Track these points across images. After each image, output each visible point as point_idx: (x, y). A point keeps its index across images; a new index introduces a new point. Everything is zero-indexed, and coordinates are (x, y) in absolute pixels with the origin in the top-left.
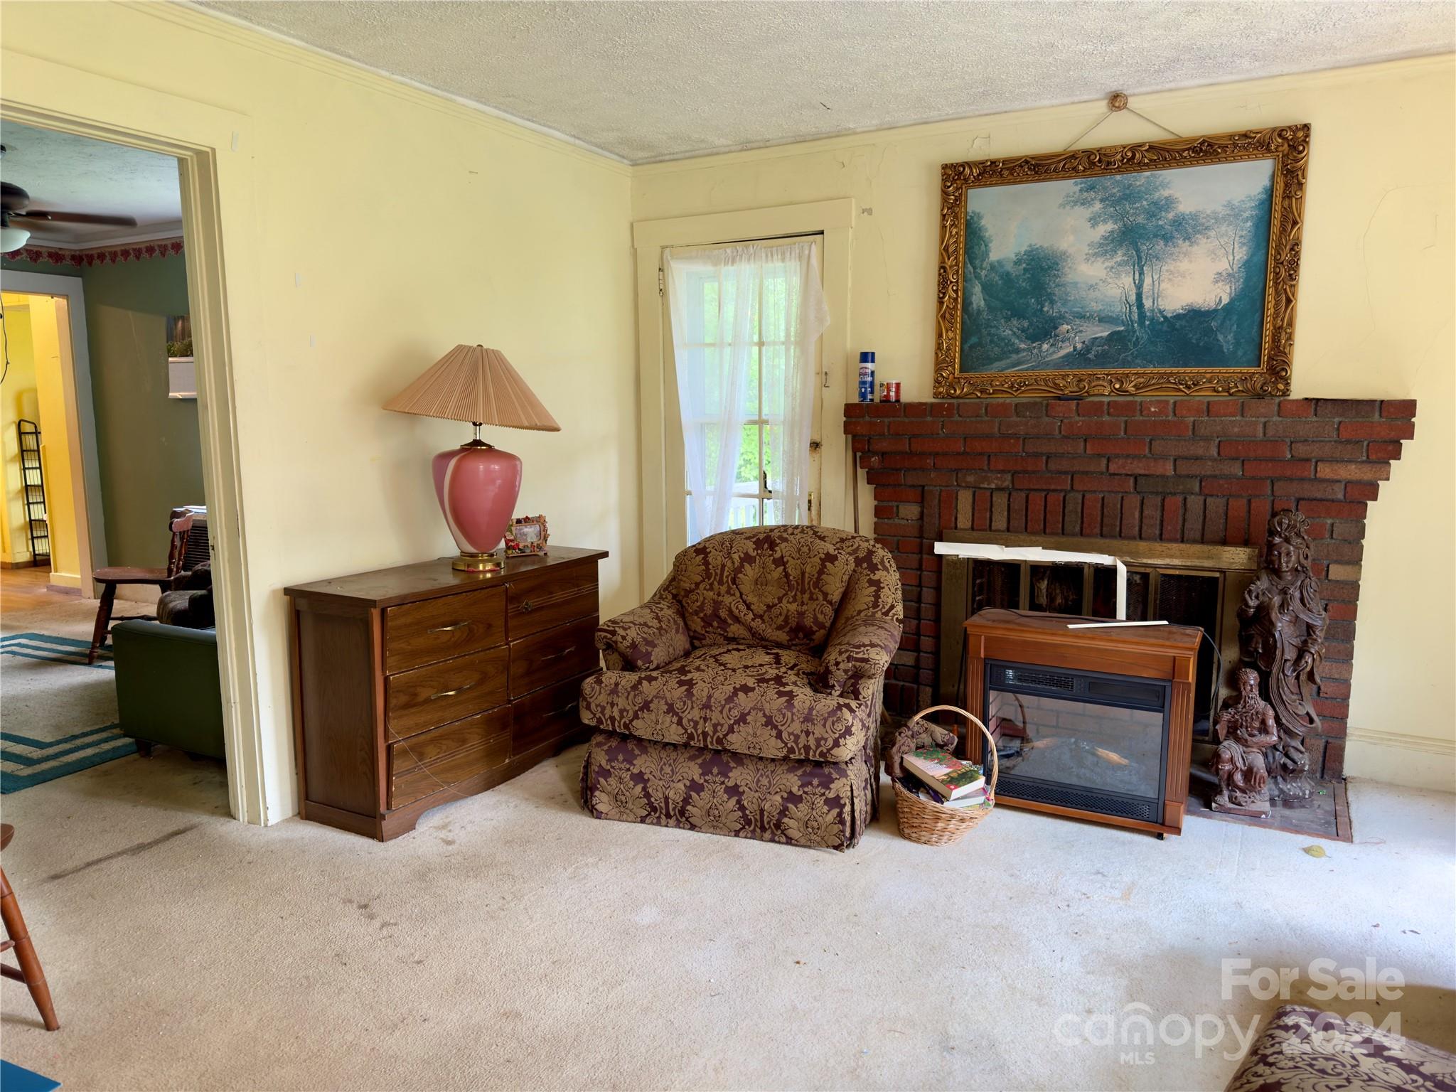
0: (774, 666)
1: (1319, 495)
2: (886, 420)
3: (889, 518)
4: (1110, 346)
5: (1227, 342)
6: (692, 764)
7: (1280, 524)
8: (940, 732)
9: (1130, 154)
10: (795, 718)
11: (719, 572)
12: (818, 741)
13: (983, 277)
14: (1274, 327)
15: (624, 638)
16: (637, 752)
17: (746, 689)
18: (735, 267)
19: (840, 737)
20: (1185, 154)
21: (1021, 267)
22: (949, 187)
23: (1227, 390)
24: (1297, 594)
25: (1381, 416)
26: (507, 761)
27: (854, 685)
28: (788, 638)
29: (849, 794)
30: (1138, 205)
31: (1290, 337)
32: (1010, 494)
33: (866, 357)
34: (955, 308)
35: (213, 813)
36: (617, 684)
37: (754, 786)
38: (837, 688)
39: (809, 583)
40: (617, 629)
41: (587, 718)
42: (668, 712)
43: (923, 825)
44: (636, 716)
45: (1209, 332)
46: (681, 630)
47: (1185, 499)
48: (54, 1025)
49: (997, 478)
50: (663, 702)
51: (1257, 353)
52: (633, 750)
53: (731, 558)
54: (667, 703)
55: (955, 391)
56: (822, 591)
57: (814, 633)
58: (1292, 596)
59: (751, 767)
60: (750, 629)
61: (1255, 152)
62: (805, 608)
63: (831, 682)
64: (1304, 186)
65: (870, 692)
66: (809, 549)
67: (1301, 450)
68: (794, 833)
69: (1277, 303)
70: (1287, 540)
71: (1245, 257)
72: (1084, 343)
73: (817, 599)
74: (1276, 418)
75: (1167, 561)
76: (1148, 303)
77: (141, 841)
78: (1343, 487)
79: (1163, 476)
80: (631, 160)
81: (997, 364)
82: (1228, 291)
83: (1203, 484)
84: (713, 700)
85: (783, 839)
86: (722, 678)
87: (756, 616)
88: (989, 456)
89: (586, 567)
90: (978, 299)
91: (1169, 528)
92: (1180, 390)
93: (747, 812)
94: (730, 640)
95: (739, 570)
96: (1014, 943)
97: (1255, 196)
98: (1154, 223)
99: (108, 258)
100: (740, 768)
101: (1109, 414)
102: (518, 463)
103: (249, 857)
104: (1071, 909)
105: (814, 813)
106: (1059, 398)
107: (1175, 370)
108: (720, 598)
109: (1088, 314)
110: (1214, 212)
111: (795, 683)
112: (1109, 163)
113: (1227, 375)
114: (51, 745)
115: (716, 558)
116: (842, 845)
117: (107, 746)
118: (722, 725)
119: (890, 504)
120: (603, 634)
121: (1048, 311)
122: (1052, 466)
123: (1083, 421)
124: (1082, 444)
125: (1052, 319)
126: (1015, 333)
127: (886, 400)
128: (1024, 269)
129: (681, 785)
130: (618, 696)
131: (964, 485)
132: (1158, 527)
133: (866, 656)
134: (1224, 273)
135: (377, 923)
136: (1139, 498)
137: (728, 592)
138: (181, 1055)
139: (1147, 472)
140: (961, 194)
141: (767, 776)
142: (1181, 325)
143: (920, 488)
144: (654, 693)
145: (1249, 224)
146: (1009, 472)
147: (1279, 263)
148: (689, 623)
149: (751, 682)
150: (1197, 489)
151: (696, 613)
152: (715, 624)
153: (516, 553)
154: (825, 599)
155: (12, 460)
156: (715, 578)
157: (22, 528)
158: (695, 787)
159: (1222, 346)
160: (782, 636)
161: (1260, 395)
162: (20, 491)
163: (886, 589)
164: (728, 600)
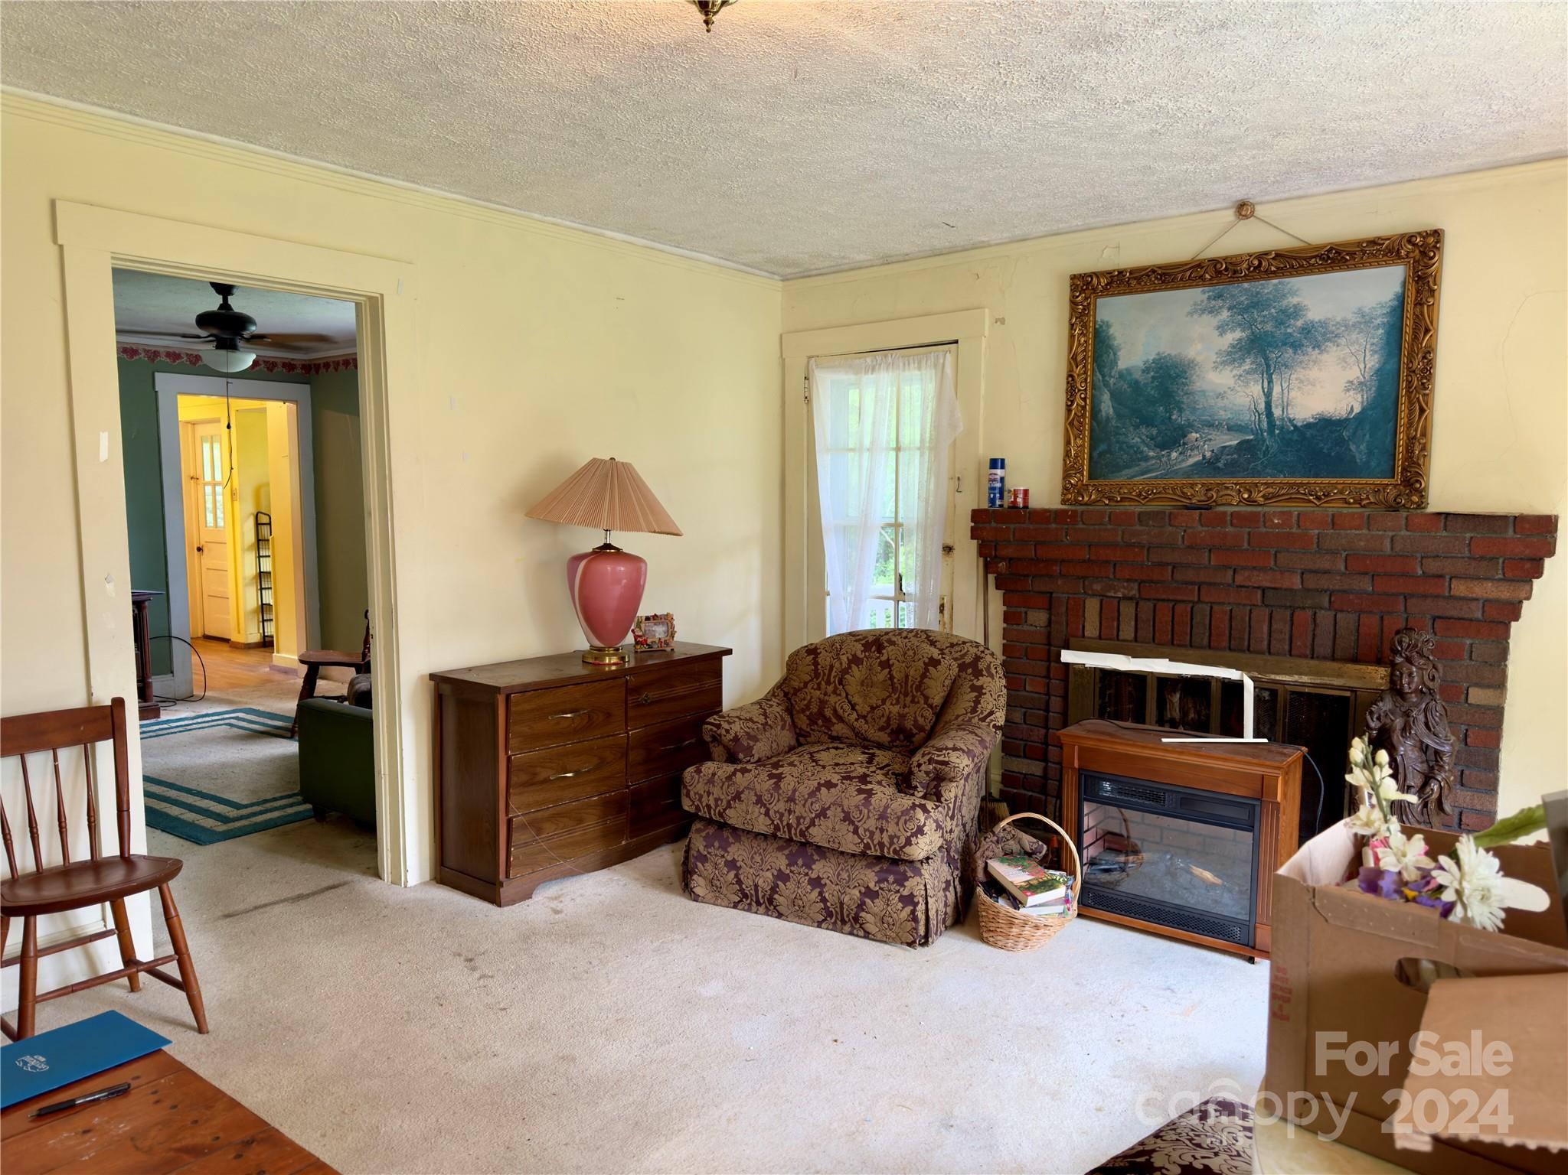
0: (865, 765)
1: (1455, 614)
2: (1012, 526)
3: (1018, 624)
4: (1239, 456)
5: (1360, 453)
6: (779, 854)
7: (1400, 643)
8: (1028, 841)
9: (1256, 262)
10: (871, 815)
11: (827, 672)
12: (891, 838)
13: (1112, 385)
14: (1408, 438)
15: (727, 731)
16: (731, 840)
17: (829, 785)
18: (874, 376)
19: (912, 835)
20: (1312, 261)
21: (1150, 376)
22: (1078, 297)
23: (1358, 501)
24: (1421, 717)
25: (1515, 532)
26: (623, 843)
27: (937, 787)
28: (889, 739)
29: (923, 892)
30: (1265, 313)
31: (1424, 448)
32: (1137, 604)
33: (995, 463)
34: (1083, 416)
35: (364, 873)
36: (714, 775)
37: (835, 879)
38: (920, 789)
39: (912, 687)
40: (722, 723)
41: (687, 805)
42: (757, 803)
43: (998, 930)
44: (729, 806)
45: (1341, 442)
46: (787, 727)
47: (1315, 613)
48: (205, 1030)
49: (1124, 587)
50: (752, 793)
51: (1392, 463)
52: (728, 837)
53: (839, 659)
54: (756, 795)
55: (1083, 498)
56: (924, 695)
57: (914, 735)
58: (1415, 718)
59: (833, 860)
60: (853, 729)
61: (1385, 258)
62: (907, 710)
63: (914, 783)
64: (1436, 293)
65: (952, 795)
66: (915, 653)
67: (1433, 566)
68: (871, 928)
69: (1411, 412)
70: (1409, 660)
71: (1377, 365)
72: (1213, 451)
73: (918, 702)
74: (1404, 533)
75: (1296, 678)
76: (1277, 412)
77: (301, 892)
78: (1481, 605)
79: (1291, 590)
80: (782, 276)
81: (1126, 472)
82: (1360, 399)
83: (1333, 599)
84: (797, 794)
85: (861, 933)
86: (810, 774)
87: (860, 716)
88: (1115, 565)
89: (710, 663)
90: (1107, 407)
91: (1299, 643)
92: (1310, 501)
93: (829, 904)
94: (834, 739)
95: (846, 671)
96: (1051, 1044)
97: (1386, 303)
98: (1282, 331)
99: (332, 367)
100: (823, 861)
101: (1232, 525)
102: (643, 565)
103: (385, 912)
104: (1124, 1019)
105: (889, 909)
106: (1187, 508)
107: (1305, 480)
108: (827, 698)
109: (1217, 423)
110: (1344, 320)
111: (879, 783)
112: (1235, 272)
113: (1359, 486)
114: (245, 806)
115: (825, 659)
116: (914, 942)
117: (290, 811)
118: (804, 818)
119: (1019, 610)
120: (710, 727)
121: (1176, 420)
122: (1178, 576)
123: (1205, 531)
124: (1207, 554)
125: (1181, 427)
126: (1143, 441)
127: (1014, 506)
128: (1153, 377)
129: (769, 875)
130: (714, 786)
131: (1090, 592)
132: (1287, 642)
133: (946, 759)
134: (1355, 382)
135: (477, 975)
136: (1267, 611)
137: (834, 692)
138: (295, 1062)
139: (1273, 586)
140: (1089, 304)
141: (847, 870)
142: (1312, 434)
143: (1048, 595)
144: (745, 784)
145: (1381, 331)
146: (1136, 580)
147: (1411, 372)
148: (796, 720)
149: (835, 778)
150: (1326, 604)
151: (803, 711)
152: (820, 722)
153: (644, 648)
154: (926, 703)
155: (249, 549)
156: (823, 679)
157: (255, 612)
158: (782, 877)
159: (1354, 457)
160: (884, 737)
161: (1394, 507)
162: (254, 578)
163: (988, 696)
164: (833, 699)
